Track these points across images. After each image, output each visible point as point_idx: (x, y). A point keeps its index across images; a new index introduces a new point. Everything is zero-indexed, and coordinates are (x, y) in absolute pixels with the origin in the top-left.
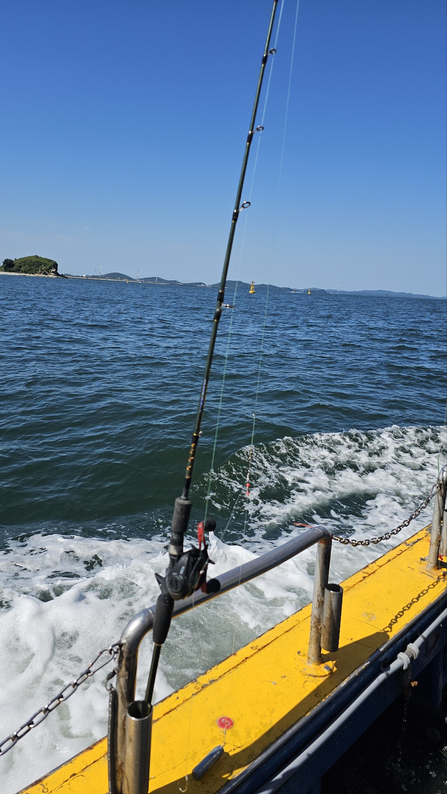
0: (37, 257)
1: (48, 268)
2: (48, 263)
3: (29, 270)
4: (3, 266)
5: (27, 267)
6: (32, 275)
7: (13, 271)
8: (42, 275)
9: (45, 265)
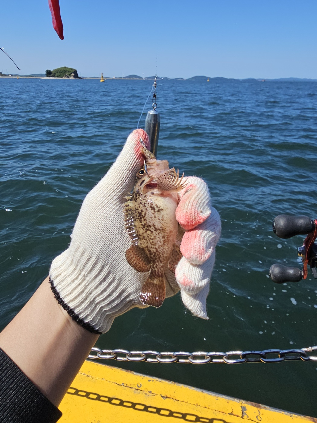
0: (65, 67)
1: (70, 73)
2: (71, 70)
3: (60, 76)
4: (46, 74)
5: (59, 74)
6: (61, 78)
7: (51, 77)
8: (66, 78)
9: (69, 72)
